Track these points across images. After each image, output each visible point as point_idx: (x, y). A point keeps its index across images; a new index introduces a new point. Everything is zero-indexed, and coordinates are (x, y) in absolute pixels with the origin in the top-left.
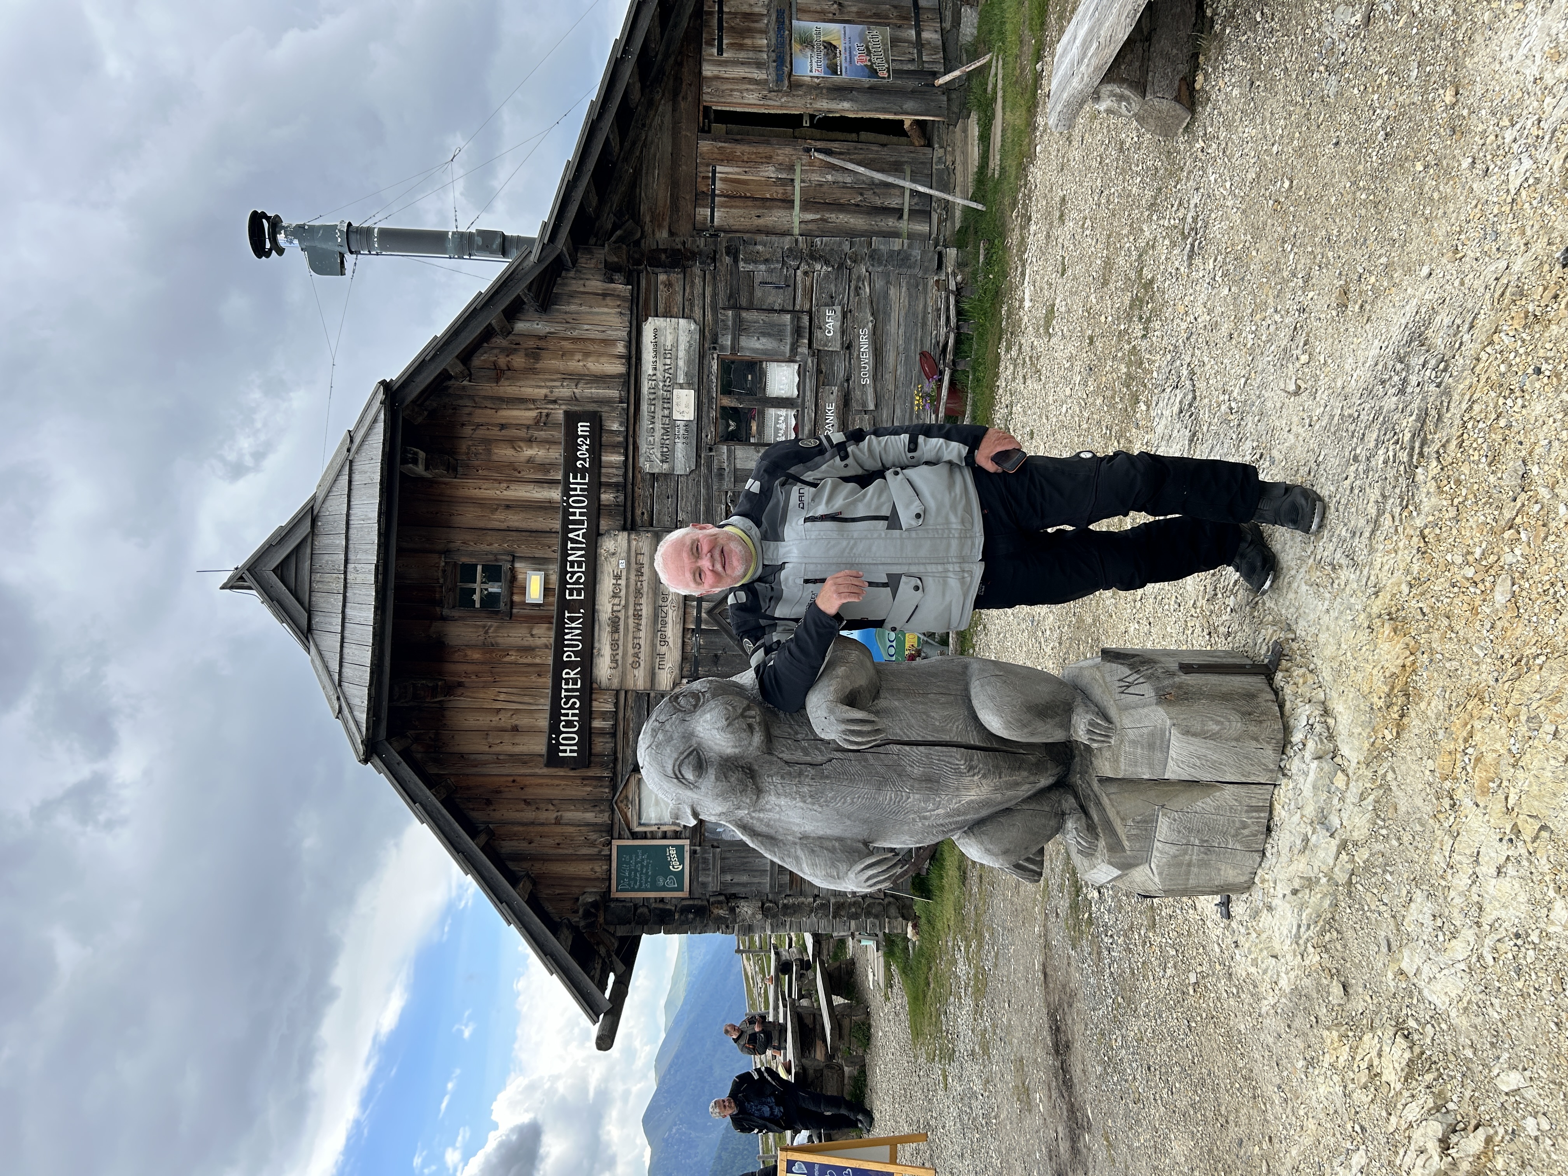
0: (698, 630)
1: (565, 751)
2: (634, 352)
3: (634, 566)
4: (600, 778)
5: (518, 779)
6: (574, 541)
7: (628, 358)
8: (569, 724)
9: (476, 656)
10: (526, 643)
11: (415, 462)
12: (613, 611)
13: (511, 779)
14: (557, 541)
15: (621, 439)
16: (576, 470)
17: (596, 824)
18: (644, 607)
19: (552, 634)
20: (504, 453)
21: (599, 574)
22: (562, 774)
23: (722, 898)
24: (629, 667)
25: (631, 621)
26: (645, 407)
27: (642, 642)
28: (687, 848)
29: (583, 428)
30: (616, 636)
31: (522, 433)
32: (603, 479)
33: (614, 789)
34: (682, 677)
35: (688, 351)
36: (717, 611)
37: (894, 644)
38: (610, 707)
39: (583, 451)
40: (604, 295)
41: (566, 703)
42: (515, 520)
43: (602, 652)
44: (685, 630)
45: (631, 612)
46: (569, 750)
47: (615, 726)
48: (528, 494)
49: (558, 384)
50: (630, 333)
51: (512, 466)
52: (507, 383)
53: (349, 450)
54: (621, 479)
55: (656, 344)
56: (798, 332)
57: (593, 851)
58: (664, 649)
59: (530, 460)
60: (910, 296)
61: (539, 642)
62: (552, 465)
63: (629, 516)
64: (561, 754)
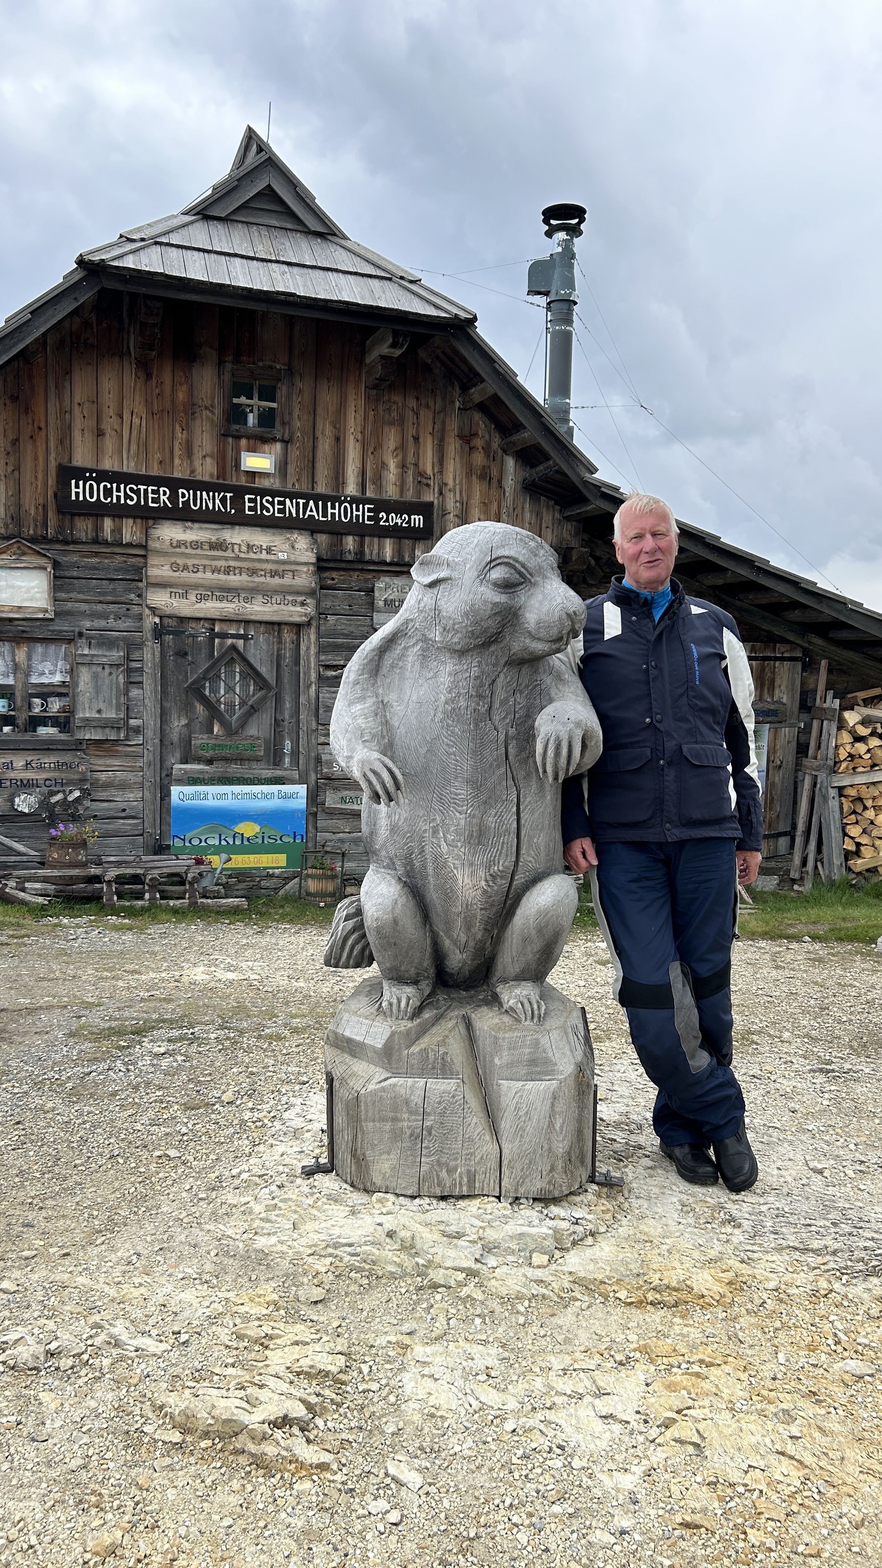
0: (213, 635)
1: (77, 487)
3: (281, 568)
4: (45, 525)
5: (43, 433)
6: (306, 506)
8: (108, 493)
9: (181, 396)
10: (195, 450)
11: (394, 345)
12: (233, 544)
13: (43, 425)
14: (304, 488)
15: (407, 558)
16: (376, 511)
18: (237, 578)
19: (206, 478)
20: (391, 440)
21: (271, 530)
22: (50, 483)
24: (173, 560)
25: (222, 563)
27: (200, 575)
29: (418, 520)
30: (206, 547)
31: (410, 459)
32: (367, 539)
33: (33, 540)
34: (161, 617)
36: (235, 656)
37: (203, 844)
38: (127, 538)
39: (395, 519)
41: (131, 490)
42: (325, 446)
43: (188, 531)
44: (213, 621)
45: (232, 563)
46: (78, 491)
47: (106, 543)
48: (350, 461)
49: (458, 498)
51: (379, 446)
52: (458, 446)
53: (402, 278)
54: (368, 557)
58: (192, 598)
59: (384, 465)
61: (197, 463)
62: (380, 487)
63: (331, 565)
64: (73, 482)
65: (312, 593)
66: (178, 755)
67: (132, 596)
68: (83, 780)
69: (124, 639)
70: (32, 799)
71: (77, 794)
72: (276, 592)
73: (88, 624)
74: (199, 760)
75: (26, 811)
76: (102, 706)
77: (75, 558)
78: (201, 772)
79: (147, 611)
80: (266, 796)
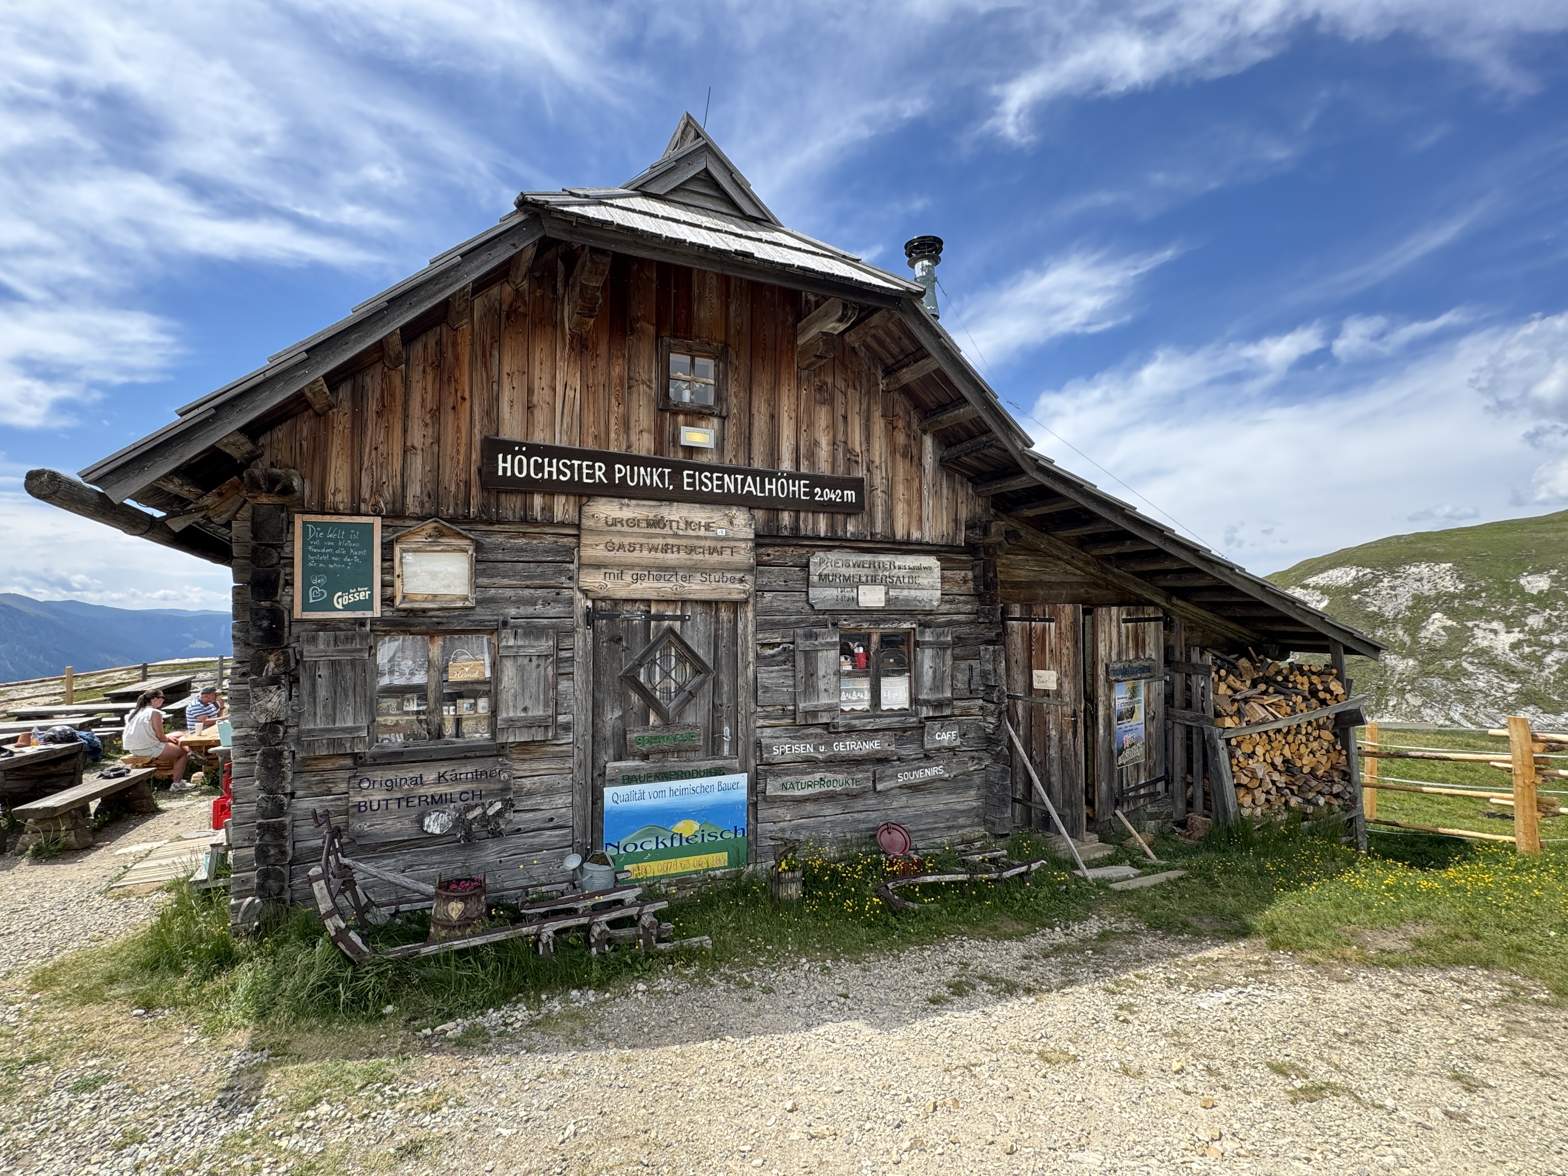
0: (649, 617)
1: (505, 461)
2: (911, 547)
3: (720, 544)
4: (467, 503)
5: (467, 404)
6: (744, 481)
7: (908, 542)
8: (539, 468)
9: (617, 369)
10: (632, 424)
11: (840, 320)
12: (671, 521)
13: (467, 395)
14: (742, 463)
15: (840, 533)
16: (811, 486)
17: (404, 497)
18: (675, 556)
19: (643, 453)
20: (822, 417)
21: (709, 507)
22: (474, 457)
23: (293, 664)
24: (608, 539)
25: (660, 541)
26: (867, 558)
27: (636, 554)
28: (368, 614)
29: (850, 495)
30: (644, 524)
31: (840, 437)
32: (802, 515)
33: (452, 520)
34: (594, 601)
35: (915, 599)
36: (672, 638)
37: (639, 850)
38: (559, 514)
39: (830, 495)
40: (956, 521)
41: (564, 465)
42: (761, 423)
43: (624, 508)
44: (648, 602)
45: (671, 541)
46: (505, 465)
47: (535, 523)
48: (785, 437)
49: (884, 474)
50: (928, 544)
51: (811, 425)
52: (882, 425)
54: (803, 533)
55: (919, 568)
56: (939, 705)
57: (366, 493)
58: (628, 578)
59: (816, 443)
60: (970, 810)
61: (634, 438)
62: (813, 464)
63: (767, 541)
64: (500, 456)
65: (750, 570)
66: (611, 752)
67: (563, 579)
68: (506, 789)
69: (553, 627)
70: (444, 818)
71: (498, 806)
72: (714, 570)
73: (513, 611)
74: (634, 756)
75: (438, 832)
76: (528, 703)
77: (500, 539)
78: (637, 769)
79: (579, 595)
80: (704, 789)
